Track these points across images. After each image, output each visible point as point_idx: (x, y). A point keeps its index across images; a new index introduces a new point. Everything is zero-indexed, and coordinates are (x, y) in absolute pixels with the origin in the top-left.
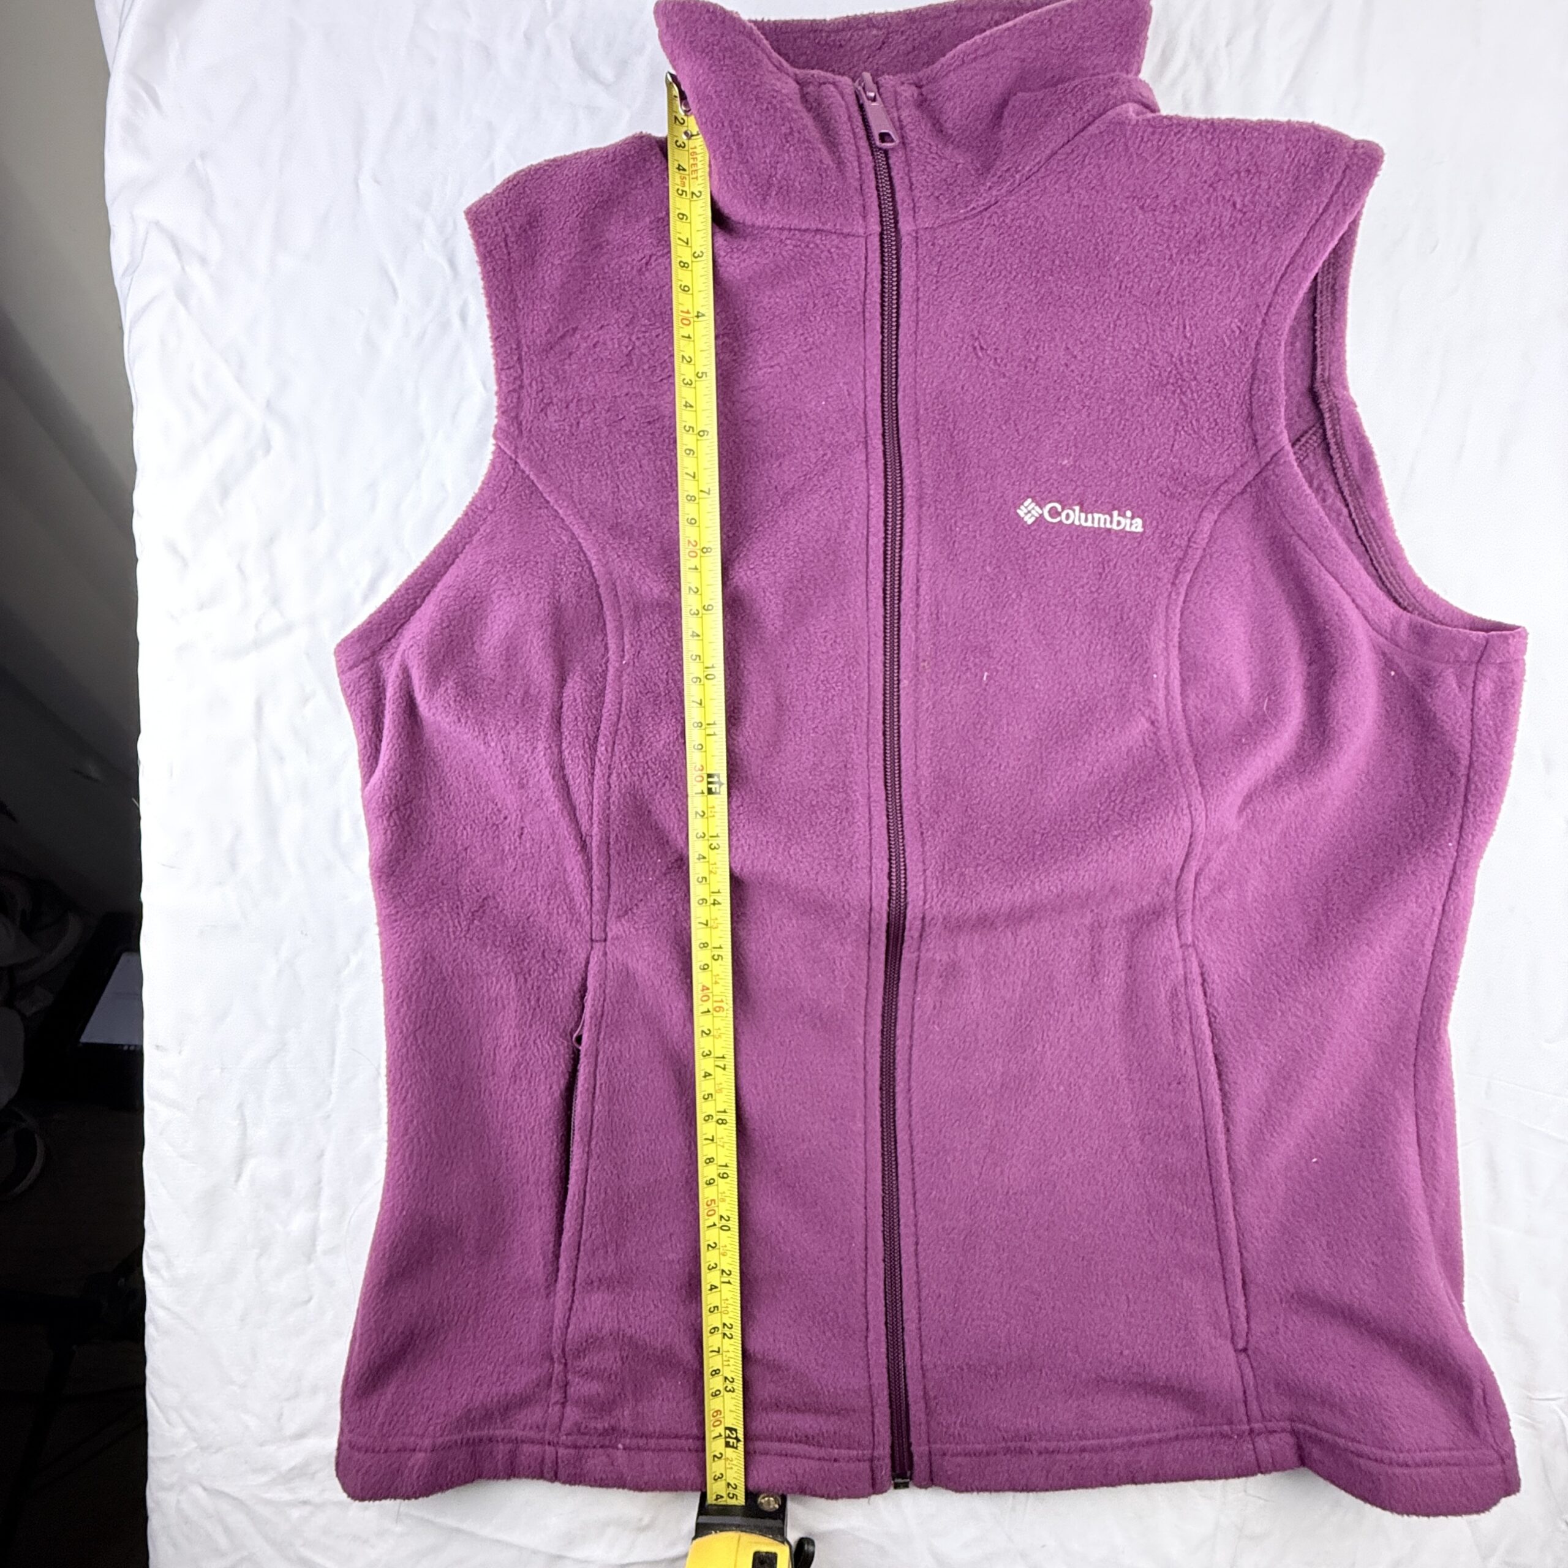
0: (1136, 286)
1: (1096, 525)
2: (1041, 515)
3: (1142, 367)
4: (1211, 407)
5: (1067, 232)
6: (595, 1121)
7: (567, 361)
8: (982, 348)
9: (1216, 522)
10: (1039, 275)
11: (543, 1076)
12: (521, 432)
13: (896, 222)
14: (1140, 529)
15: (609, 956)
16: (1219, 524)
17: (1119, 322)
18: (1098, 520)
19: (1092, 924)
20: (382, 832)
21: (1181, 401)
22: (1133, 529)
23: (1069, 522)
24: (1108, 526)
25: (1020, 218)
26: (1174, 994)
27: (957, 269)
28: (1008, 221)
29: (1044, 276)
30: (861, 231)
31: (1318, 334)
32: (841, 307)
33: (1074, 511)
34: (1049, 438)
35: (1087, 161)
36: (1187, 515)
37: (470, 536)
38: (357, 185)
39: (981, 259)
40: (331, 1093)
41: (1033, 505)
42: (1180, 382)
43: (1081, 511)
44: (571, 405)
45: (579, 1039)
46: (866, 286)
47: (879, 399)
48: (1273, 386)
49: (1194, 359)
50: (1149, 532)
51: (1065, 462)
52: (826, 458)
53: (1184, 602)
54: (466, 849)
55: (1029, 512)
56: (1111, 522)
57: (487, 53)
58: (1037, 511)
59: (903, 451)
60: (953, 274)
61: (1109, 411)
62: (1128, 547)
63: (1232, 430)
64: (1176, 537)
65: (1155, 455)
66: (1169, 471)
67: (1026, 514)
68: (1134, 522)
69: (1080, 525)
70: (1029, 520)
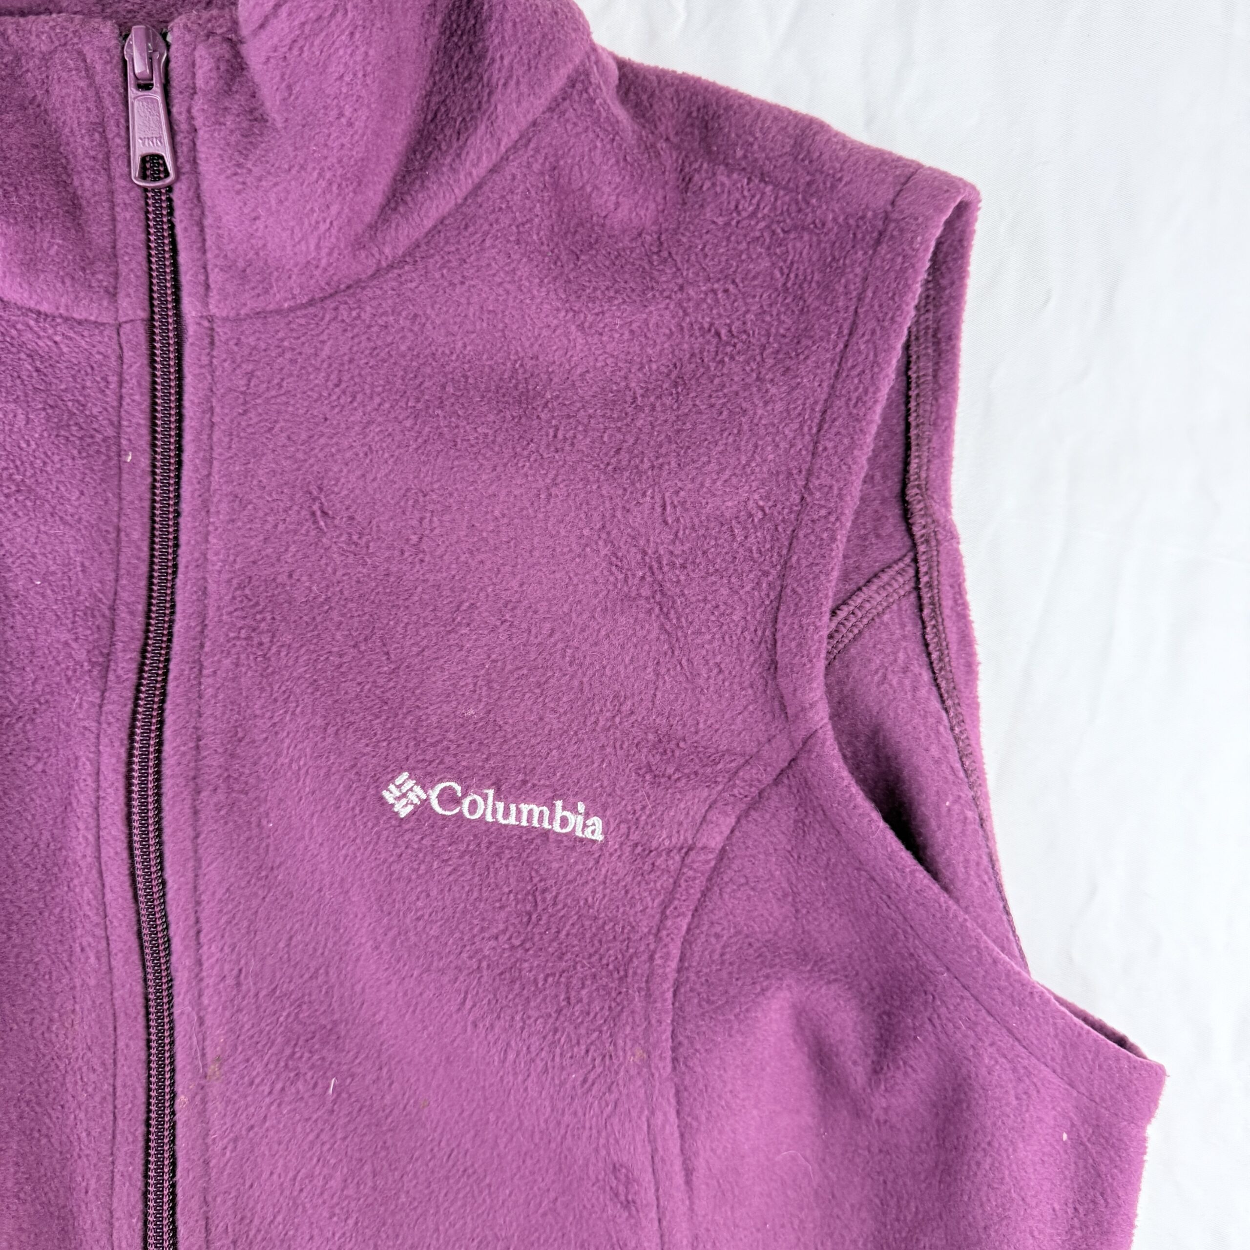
0: (580, 437)
1: (524, 823)
2: (426, 803)
3: (596, 566)
4: (710, 642)
5: (465, 346)
8: (324, 513)
9: (731, 832)
10: (419, 406)
13: (177, 301)
14: (599, 837)
17: (554, 491)
21: (662, 627)
22: (588, 834)
24: (546, 825)
25: (385, 313)
27: (280, 386)
28: (365, 316)
29: (428, 407)
31: (913, 404)
33: (485, 799)
34: (443, 670)
36: (681, 817)
39: (322, 374)
41: (411, 783)
42: (658, 596)
43: (497, 797)
47: (143, 583)
49: (679, 561)
50: (613, 845)
51: (472, 712)
53: (679, 970)
55: (404, 795)
56: (551, 820)
58: (417, 795)
60: (273, 393)
61: (545, 632)
62: (580, 867)
63: (747, 684)
64: (659, 855)
65: (626, 708)
66: (651, 736)
67: (398, 799)
68: (589, 822)
69: (496, 822)
70: (403, 811)
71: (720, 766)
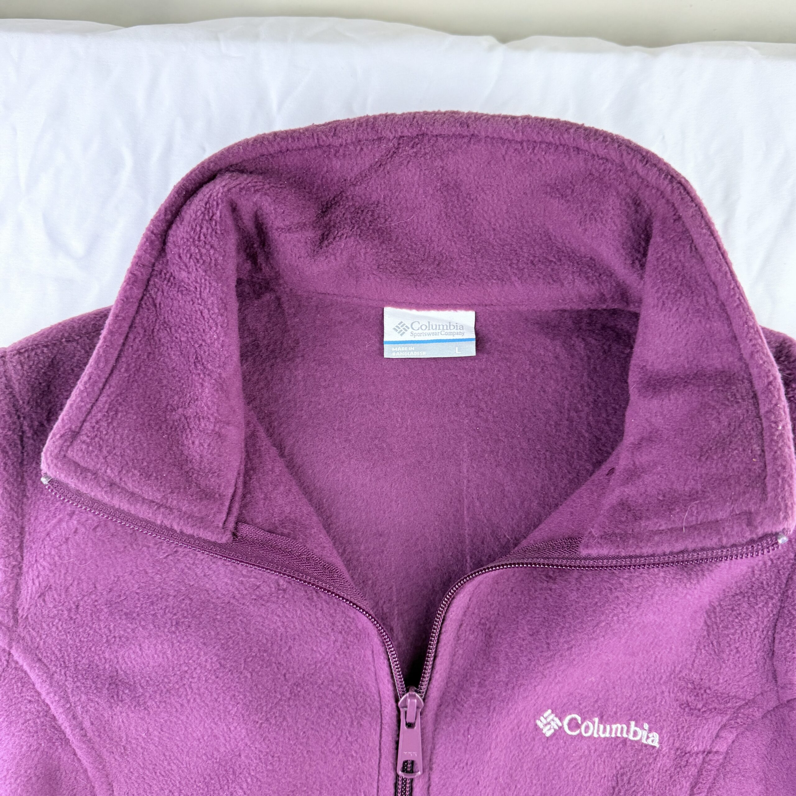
1: (613, 735)
2: (561, 728)
9: (733, 742)
14: (657, 744)
16: (736, 744)
18: (617, 730)
22: (649, 742)
24: (625, 736)
36: (705, 734)
41: (553, 716)
43: (601, 722)
50: (665, 750)
55: (549, 723)
56: (628, 732)
58: (556, 723)
62: (644, 761)
63: (754, 661)
64: (691, 756)
66: (690, 686)
67: (545, 725)
68: (650, 735)
69: (599, 737)
70: (548, 732)
71: (729, 705)
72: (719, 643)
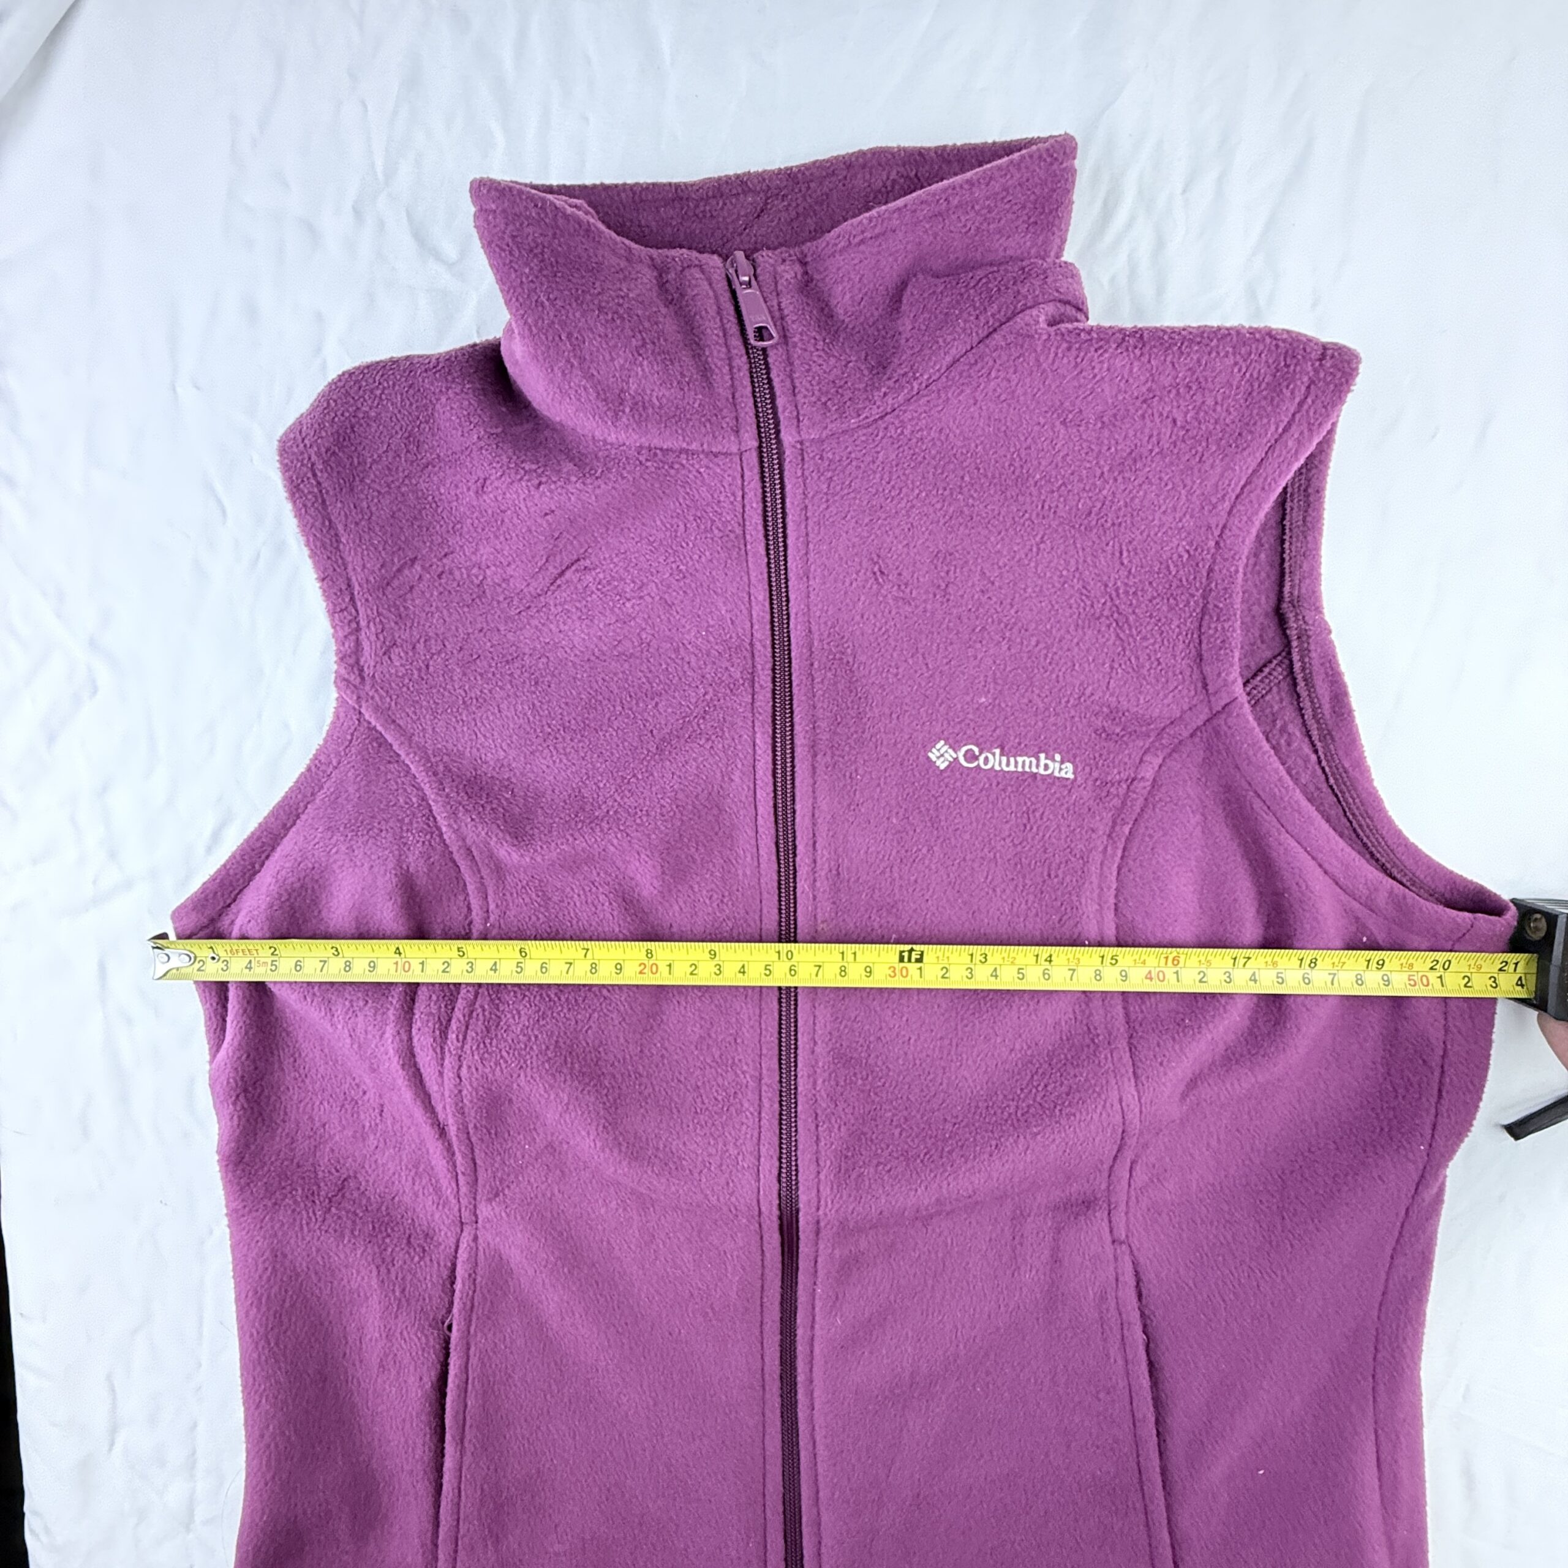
0: (1061, 506)
1: (1020, 769)
2: (956, 760)
3: (1071, 596)
4: (1153, 644)
5: (977, 446)
6: (468, 1418)
7: (409, 596)
8: (882, 573)
9: (1160, 767)
10: (947, 493)
11: (412, 1368)
12: (363, 678)
13: (778, 432)
14: (1071, 776)
15: (480, 1241)
16: (1164, 768)
17: (1042, 546)
18: (1024, 763)
19: (1014, 1211)
20: (228, 1117)
21: (1118, 636)
22: (1063, 774)
23: (989, 766)
24: (1034, 770)
25: (921, 430)
26: (1103, 1298)
27: (850, 486)
28: (906, 432)
29: (951, 494)
30: (734, 449)
32: (716, 532)
33: (994, 754)
34: (963, 674)
35: (993, 374)
36: (1126, 760)
37: (313, 794)
38: (174, 390)
39: (878, 475)
40: (200, 1365)
41: (946, 748)
42: (1116, 615)
43: (1002, 754)
44: (418, 645)
45: (450, 1327)
46: (744, 506)
47: (768, 627)
48: (1226, 626)
49: (1132, 590)
50: (1081, 779)
51: (983, 700)
52: (708, 697)
53: (1122, 857)
54: (324, 1125)
55: (942, 755)
56: (1038, 766)
57: (312, 231)
58: (950, 755)
59: (795, 690)
60: (846, 491)
61: (1033, 643)
62: (1058, 795)
63: (1178, 672)
64: (1113, 785)
65: (1088, 692)
66: (1105, 709)
67: (939, 757)
68: (1063, 766)
69: (1002, 770)
70: (942, 765)
71: (1152, 727)
72: (1137, 658)
